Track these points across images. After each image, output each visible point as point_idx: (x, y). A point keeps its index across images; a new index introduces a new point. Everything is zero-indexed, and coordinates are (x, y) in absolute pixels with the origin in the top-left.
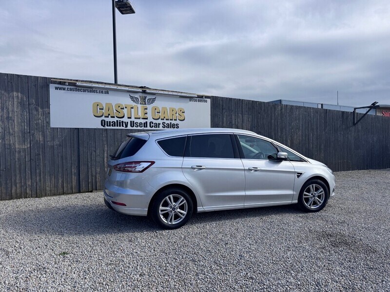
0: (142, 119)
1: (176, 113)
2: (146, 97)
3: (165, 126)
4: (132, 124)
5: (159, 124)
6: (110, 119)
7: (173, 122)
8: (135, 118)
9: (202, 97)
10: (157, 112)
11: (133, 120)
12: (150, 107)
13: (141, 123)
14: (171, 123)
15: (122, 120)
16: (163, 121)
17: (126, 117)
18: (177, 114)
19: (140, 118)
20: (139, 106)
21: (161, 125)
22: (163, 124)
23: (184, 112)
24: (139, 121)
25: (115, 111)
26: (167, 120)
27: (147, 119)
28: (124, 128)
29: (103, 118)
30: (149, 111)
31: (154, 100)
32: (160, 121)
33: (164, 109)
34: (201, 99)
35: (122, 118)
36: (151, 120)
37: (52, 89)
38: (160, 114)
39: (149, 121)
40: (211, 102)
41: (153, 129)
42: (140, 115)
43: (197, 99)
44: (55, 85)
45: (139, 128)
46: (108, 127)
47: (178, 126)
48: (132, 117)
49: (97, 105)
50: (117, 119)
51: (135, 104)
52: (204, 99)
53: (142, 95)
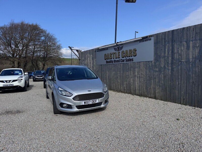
0: (118, 58)
1: (132, 52)
2: (119, 47)
3: (127, 60)
4: (115, 61)
5: (124, 60)
6: (108, 60)
7: (131, 58)
8: (116, 58)
9: (147, 37)
10: (124, 54)
11: (115, 59)
12: (121, 51)
13: (117, 60)
14: (129, 59)
15: (111, 60)
16: (126, 58)
17: (113, 58)
18: (133, 53)
19: (117, 58)
20: (117, 52)
21: (125, 60)
23: (136, 51)
24: (117, 59)
25: (110, 56)
26: (128, 57)
27: (119, 58)
28: (112, 63)
29: (107, 60)
30: (120, 54)
31: (122, 47)
32: (125, 58)
33: (127, 51)
34: (147, 39)
35: (112, 59)
36: (121, 58)
37: (97, 52)
38: (125, 54)
39: (120, 59)
40: (154, 38)
41: (122, 62)
42: (117, 56)
43: (144, 40)
44: (97, 50)
45: (117, 63)
46: (108, 64)
47: (133, 60)
48: (115, 58)
49: (105, 55)
50: (110, 60)
51: (116, 52)
52: (149, 38)
53: (118, 46)
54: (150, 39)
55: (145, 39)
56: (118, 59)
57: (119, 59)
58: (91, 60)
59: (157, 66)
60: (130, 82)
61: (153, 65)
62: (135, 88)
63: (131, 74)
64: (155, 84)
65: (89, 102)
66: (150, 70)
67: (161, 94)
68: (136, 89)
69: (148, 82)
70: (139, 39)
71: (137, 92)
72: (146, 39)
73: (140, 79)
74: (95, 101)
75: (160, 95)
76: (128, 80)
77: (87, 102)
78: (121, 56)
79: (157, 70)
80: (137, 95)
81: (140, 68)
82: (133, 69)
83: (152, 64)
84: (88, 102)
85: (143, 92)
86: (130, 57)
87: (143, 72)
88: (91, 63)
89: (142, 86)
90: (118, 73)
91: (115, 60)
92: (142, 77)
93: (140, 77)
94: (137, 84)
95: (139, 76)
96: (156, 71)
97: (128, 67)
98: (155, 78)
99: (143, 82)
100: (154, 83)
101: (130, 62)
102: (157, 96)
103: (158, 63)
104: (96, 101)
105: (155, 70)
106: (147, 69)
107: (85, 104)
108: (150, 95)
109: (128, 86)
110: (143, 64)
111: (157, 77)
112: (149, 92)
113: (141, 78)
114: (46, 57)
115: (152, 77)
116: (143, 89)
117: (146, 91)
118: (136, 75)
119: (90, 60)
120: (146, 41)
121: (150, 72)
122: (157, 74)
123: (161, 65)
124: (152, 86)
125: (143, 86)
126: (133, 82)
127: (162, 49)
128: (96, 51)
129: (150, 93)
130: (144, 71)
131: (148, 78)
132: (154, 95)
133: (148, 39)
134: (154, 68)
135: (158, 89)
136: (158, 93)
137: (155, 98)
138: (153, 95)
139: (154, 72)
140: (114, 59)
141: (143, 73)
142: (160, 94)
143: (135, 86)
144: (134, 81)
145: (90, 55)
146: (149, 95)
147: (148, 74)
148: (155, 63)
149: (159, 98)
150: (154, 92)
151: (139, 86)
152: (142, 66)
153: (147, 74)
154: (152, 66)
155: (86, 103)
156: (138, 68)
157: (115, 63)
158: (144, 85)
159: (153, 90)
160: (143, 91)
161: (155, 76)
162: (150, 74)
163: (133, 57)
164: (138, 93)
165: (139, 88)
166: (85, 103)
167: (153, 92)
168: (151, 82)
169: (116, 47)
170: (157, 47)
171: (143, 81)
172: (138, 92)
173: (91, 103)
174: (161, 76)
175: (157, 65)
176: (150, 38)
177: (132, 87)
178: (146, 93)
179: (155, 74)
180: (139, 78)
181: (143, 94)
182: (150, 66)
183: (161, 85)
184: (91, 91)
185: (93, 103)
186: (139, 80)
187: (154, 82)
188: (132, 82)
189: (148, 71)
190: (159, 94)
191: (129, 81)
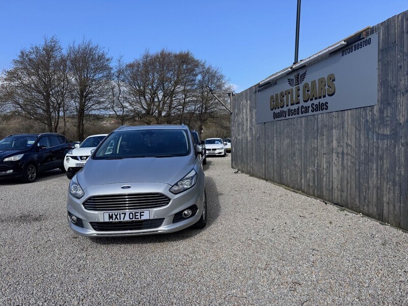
0: (296, 103)
1: (325, 86)
2: (298, 75)
4: (291, 112)
5: (309, 107)
6: (277, 111)
7: (322, 101)
8: (292, 105)
9: (358, 36)
11: (290, 107)
12: (301, 86)
13: (295, 110)
14: (319, 103)
15: (283, 109)
16: (312, 102)
17: (285, 105)
18: (327, 87)
19: (294, 104)
20: (294, 88)
21: (310, 109)
22: (312, 107)
23: (334, 80)
24: (293, 108)
25: (280, 101)
26: (316, 99)
27: (298, 103)
28: (284, 118)
29: (274, 110)
30: (301, 92)
31: (305, 74)
32: (309, 103)
33: (313, 83)
34: (359, 42)
35: (283, 106)
36: (302, 103)
37: (257, 93)
38: (309, 92)
39: (300, 105)
40: (379, 37)
41: (304, 114)
42: (294, 99)
43: (353, 45)
44: (258, 89)
45: (293, 116)
46: (276, 119)
47: (327, 107)
48: (289, 105)
49: (272, 97)
50: (280, 109)
51: (291, 87)
52: (364, 40)
53: (296, 74)
54: (368, 42)
55: (354, 43)
56: (295, 107)
57: (298, 105)
58: (248, 112)
59: (387, 121)
60: (320, 167)
61: (376, 118)
62: (331, 184)
63: (322, 145)
64: (382, 175)
65: (122, 216)
66: (368, 134)
67: (397, 209)
68: (335, 186)
69: (362, 168)
70: (339, 44)
71: (336, 194)
72: (356, 43)
73: (343, 159)
74: (139, 214)
75: (395, 210)
76: (316, 161)
77: (116, 216)
78: (301, 99)
79: (385, 132)
80: (335, 204)
81: (343, 128)
82: (328, 130)
83: (373, 114)
84: (118, 217)
85: (349, 197)
86: (320, 98)
87: (351, 140)
88: (249, 120)
89: (347, 180)
90: (296, 142)
91: (289, 110)
92: (347, 154)
93: (343, 153)
94: (336, 173)
95: (340, 150)
96: (384, 137)
97: (317, 125)
98: (382, 158)
99: (349, 169)
100: (377, 173)
101: (321, 112)
102: (385, 212)
103: (388, 112)
104: (141, 215)
105: (381, 132)
106: (360, 131)
107: (111, 220)
108: (368, 206)
109: (316, 179)
110: (351, 116)
111: (385, 156)
112: (365, 198)
113: (345, 156)
114: (205, 112)
115: (372, 155)
116: (351, 189)
117: (357, 194)
118: (334, 147)
119: (246, 113)
120: (357, 48)
121: (368, 138)
122: (385, 146)
123: (398, 118)
124: (373, 181)
125: (349, 179)
126: (327, 167)
127: (401, 67)
128: (255, 92)
129: (366, 201)
130: (353, 137)
131: (362, 158)
132: (377, 208)
133: (362, 41)
134: (379, 128)
135: (389, 193)
136: (388, 203)
137: (381, 218)
138: (375, 209)
139: (377, 139)
140: (288, 108)
141: (351, 142)
142: (394, 206)
143: (331, 179)
144: (329, 163)
145: (247, 101)
146: (365, 207)
147: (362, 144)
148: (381, 111)
149: (391, 218)
150: (378, 199)
151: (342, 179)
152: (348, 123)
153: (360, 144)
154: (373, 120)
155: (114, 217)
156: (338, 127)
157: (291, 117)
158: (353, 177)
159: (375, 192)
160: (351, 195)
161: (380, 152)
162: (367, 145)
163: (327, 99)
164: (338, 199)
165: (341, 185)
166: (111, 217)
167: (375, 200)
168: (371, 169)
169: (292, 77)
170: (388, 62)
171: (349, 164)
172: (338, 196)
173: (127, 219)
174: (399, 151)
175: (387, 116)
176: (368, 38)
177: (324, 180)
178: (357, 200)
179: (381, 145)
180: (340, 156)
181: (351, 203)
182: (367, 121)
183: (397, 178)
184: (129, 187)
185: (134, 219)
186: (340, 162)
187: (377, 170)
188: (325, 167)
189: (362, 138)
190: (391, 207)
191: (319, 163)
